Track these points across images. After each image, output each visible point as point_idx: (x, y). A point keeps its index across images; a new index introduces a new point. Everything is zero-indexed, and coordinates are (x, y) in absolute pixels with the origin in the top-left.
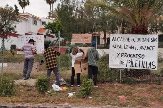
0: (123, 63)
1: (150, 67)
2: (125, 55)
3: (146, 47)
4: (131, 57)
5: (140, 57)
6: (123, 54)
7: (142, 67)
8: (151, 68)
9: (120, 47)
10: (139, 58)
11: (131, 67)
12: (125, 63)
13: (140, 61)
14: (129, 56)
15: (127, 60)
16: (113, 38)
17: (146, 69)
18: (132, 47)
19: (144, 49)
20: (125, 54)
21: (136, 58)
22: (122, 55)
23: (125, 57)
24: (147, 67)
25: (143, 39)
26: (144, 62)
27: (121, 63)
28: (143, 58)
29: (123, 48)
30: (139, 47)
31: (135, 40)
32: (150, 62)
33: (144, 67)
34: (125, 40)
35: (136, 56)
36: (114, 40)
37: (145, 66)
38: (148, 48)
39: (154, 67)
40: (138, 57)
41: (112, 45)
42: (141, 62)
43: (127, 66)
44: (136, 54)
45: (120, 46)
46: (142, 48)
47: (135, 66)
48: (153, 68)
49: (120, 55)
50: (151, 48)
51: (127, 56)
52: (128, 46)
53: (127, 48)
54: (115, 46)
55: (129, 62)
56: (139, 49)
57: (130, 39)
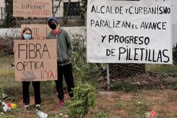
0: (113, 54)
1: (160, 59)
2: (116, 38)
3: (151, 23)
4: (127, 42)
5: (141, 42)
6: (111, 37)
7: (146, 60)
8: (161, 61)
9: (106, 24)
10: (140, 44)
11: (127, 59)
12: (116, 53)
13: (142, 49)
14: (122, 41)
15: (120, 48)
16: (93, 7)
17: (152, 62)
18: (127, 25)
19: (148, 27)
20: (115, 36)
21: (135, 43)
22: (110, 39)
23: (115, 42)
24: (155, 60)
25: (145, 9)
26: (150, 50)
27: (108, 54)
28: (146, 44)
29: (111, 25)
30: (139, 24)
31: (132, 10)
32: (160, 51)
33: (149, 60)
34: (113, 11)
35: (135, 40)
36: (94, 11)
37: (151, 58)
38: (155, 26)
39: (166, 59)
40: (138, 42)
41: (92, 20)
42: (144, 51)
43: (119, 59)
44: (135, 37)
45: (107, 22)
46: (145, 26)
47: (133, 59)
48: (164, 62)
49: (107, 39)
50: (160, 26)
51: (119, 40)
52: (119, 22)
53: (118, 25)
54: (97, 21)
55: (122, 50)
56: (139, 27)
57: (123, 10)
